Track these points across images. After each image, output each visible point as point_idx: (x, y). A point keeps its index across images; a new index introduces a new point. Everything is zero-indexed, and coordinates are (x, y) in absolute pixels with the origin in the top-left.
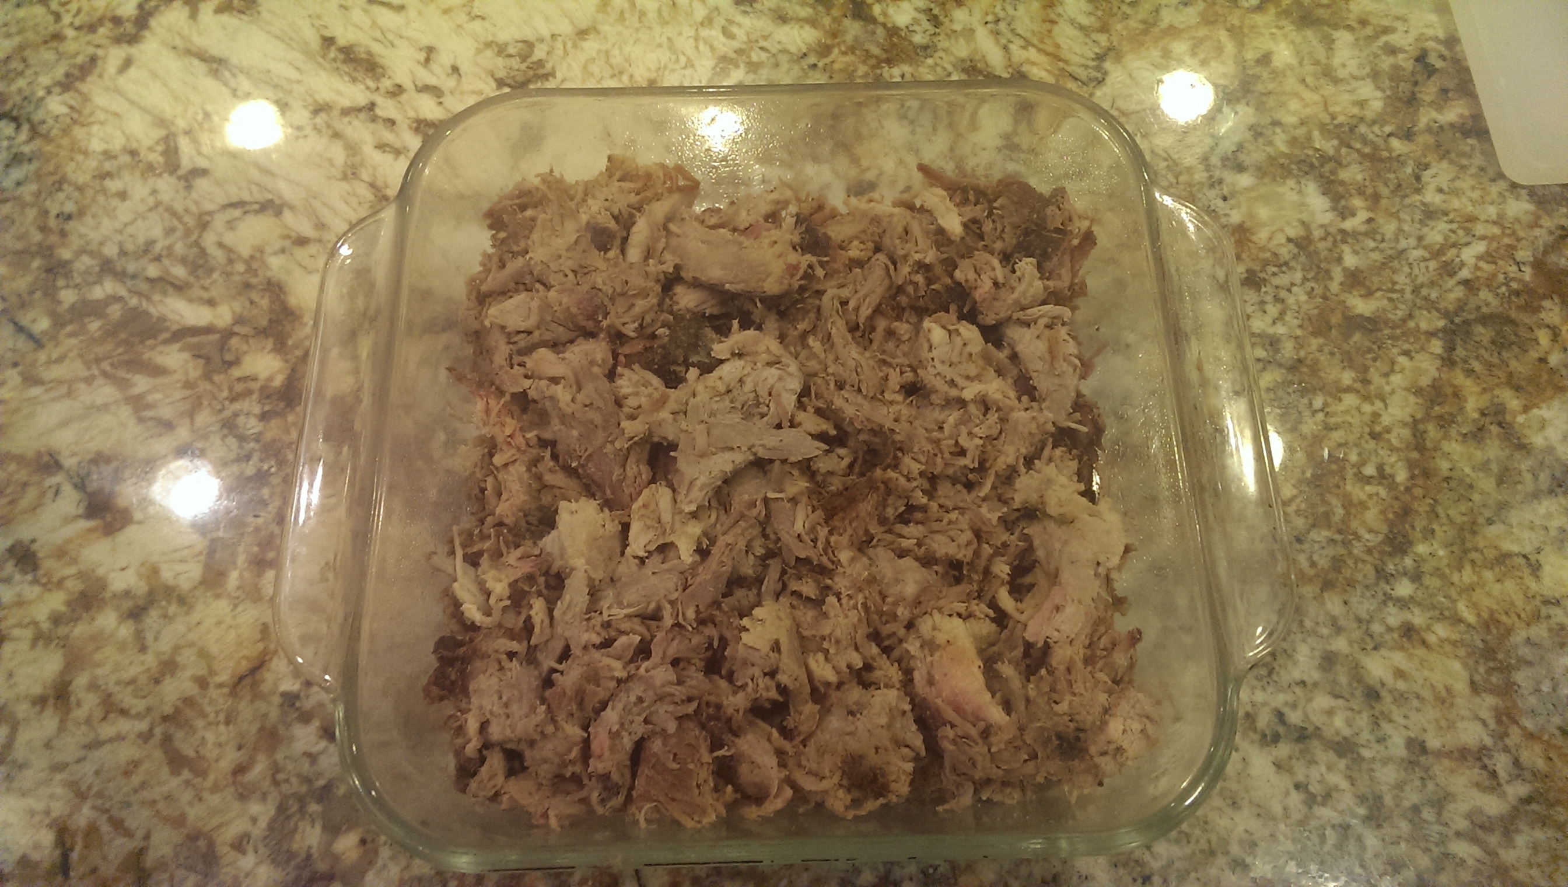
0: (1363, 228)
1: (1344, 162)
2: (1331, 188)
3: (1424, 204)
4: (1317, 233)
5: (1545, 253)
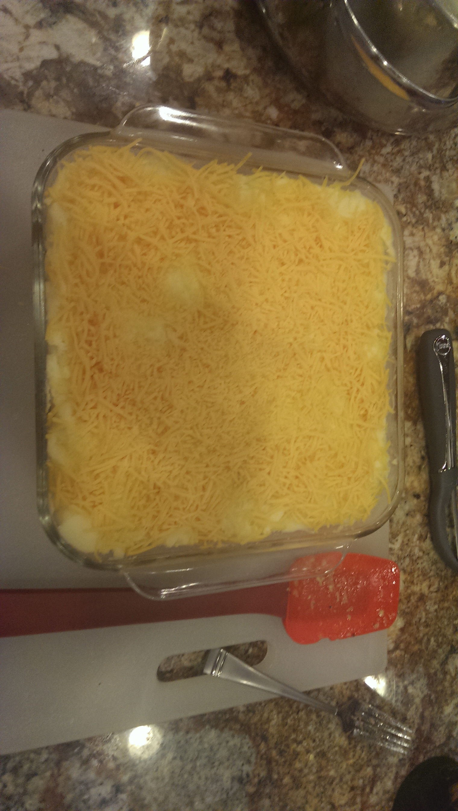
0: (423, 170)
1: (423, 205)
2: (430, 193)
3: (399, 177)
4: (438, 171)
5: (361, 142)
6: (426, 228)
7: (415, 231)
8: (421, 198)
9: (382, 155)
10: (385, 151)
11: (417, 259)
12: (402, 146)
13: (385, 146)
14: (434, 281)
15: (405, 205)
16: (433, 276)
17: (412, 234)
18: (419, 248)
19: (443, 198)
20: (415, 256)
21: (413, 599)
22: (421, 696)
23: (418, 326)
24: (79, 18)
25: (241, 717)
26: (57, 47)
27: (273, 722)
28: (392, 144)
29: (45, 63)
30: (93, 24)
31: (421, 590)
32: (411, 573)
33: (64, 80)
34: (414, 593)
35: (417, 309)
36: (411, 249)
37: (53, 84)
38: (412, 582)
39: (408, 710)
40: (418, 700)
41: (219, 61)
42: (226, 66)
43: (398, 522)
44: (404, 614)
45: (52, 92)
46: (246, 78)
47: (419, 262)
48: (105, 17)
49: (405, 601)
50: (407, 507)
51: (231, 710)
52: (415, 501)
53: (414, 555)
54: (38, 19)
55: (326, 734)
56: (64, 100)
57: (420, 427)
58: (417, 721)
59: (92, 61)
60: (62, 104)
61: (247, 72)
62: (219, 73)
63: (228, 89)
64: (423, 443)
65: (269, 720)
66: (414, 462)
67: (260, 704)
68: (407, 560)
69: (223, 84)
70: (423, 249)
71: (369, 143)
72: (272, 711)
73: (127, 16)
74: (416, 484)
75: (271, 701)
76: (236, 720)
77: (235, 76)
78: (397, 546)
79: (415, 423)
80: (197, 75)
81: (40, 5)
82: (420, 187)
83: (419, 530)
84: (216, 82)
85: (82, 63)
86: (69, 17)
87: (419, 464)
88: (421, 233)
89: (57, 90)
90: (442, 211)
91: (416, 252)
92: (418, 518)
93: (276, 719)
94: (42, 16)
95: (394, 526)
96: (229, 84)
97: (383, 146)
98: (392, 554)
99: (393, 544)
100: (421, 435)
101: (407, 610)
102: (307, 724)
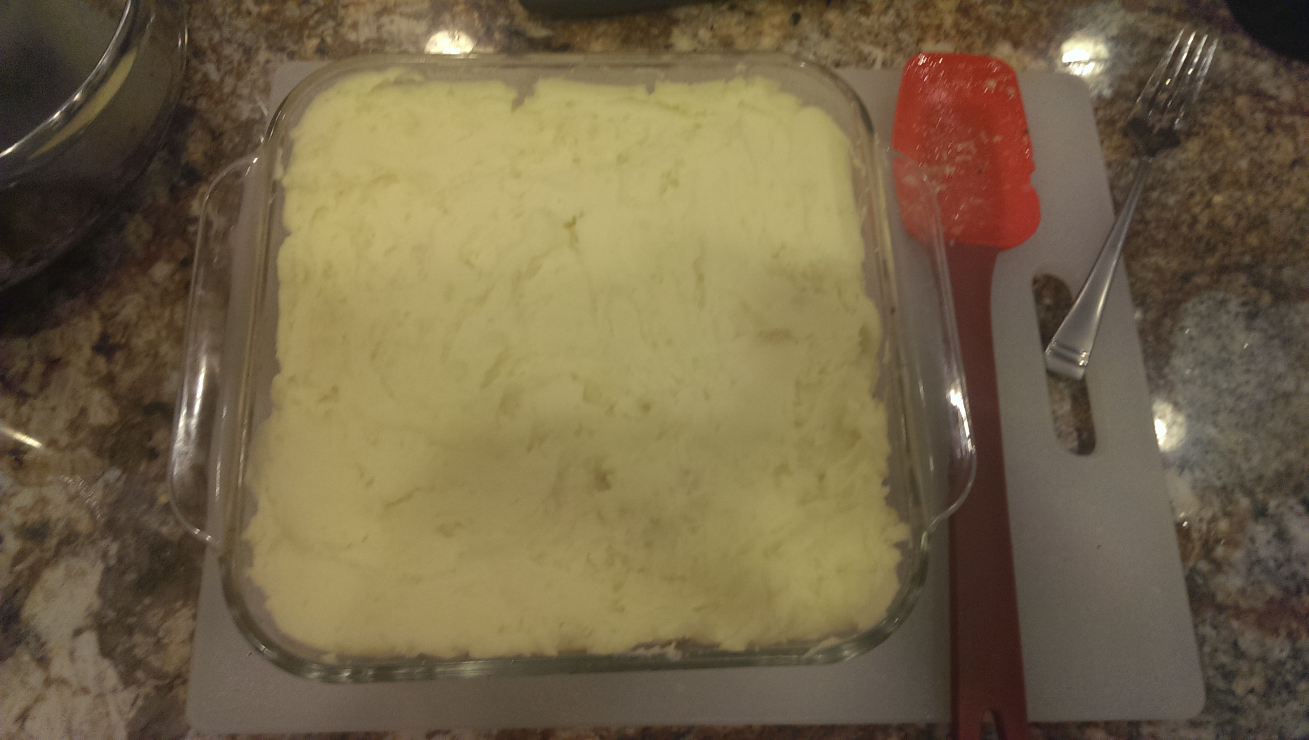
3: (258, 49)
7: (349, 21)
9: (222, 80)
10: (215, 76)
11: (396, 18)
12: (205, 44)
13: (205, 75)
15: (305, 39)
17: (355, 26)
20: (392, 22)
21: (966, 25)
23: (511, 16)
24: (26, 598)
25: (1152, 315)
26: (78, 632)
27: (1162, 263)
28: (202, 63)
29: (106, 651)
30: (35, 574)
31: (950, 12)
32: (924, 29)
33: (131, 620)
34: (956, 25)
36: (379, 28)
37: (138, 638)
38: (939, 27)
39: (1145, 36)
41: (82, 364)
42: (87, 351)
44: (990, 41)
45: (151, 640)
46: (106, 318)
47: (401, 14)
48: (19, 558)
49: (969, 40)
50: (815, 36)
51: (1142, 333)
52: (805, 21)
53: (893, 23)
54: (33, 665)
55: (1181, 174)
56: (164, 619)
57: (681, 13)
59: (94, 576)
60: (169, 623)
61: (95, 316)
62: (101, 363)
63: (126, 347)
64: (708, 7)
65: (1158, 270)
66: (739, 23)
67: (1132, 285)
68: (903, 35)
69: (119, 356)
71: (203, 104)
72: (1143, 266)
74: (777, 20)
75: (1128, 267)
76: (1157, 324)
77: (104, 337)
78: (879, 54)
79: (675, 22)
80: (107, 402)
81: (10, 661)
82: (273, 12)
83: (852, 15)
84: (117, 368)
85: (101, 591)
86: (26, 613)
87: (742, 16)
88: (352, 9)
89: (149, 632)
91: (385, 20)
92: (832, 16)
93: (1157, 259)
94: (26, 658)
95: (844, 58)
96: (118, 347)
97: (206, 79)
98: (892, 62)
99: (875, 60)
100: (694, 11)
101: (984, 36)
102: (1165, 207)
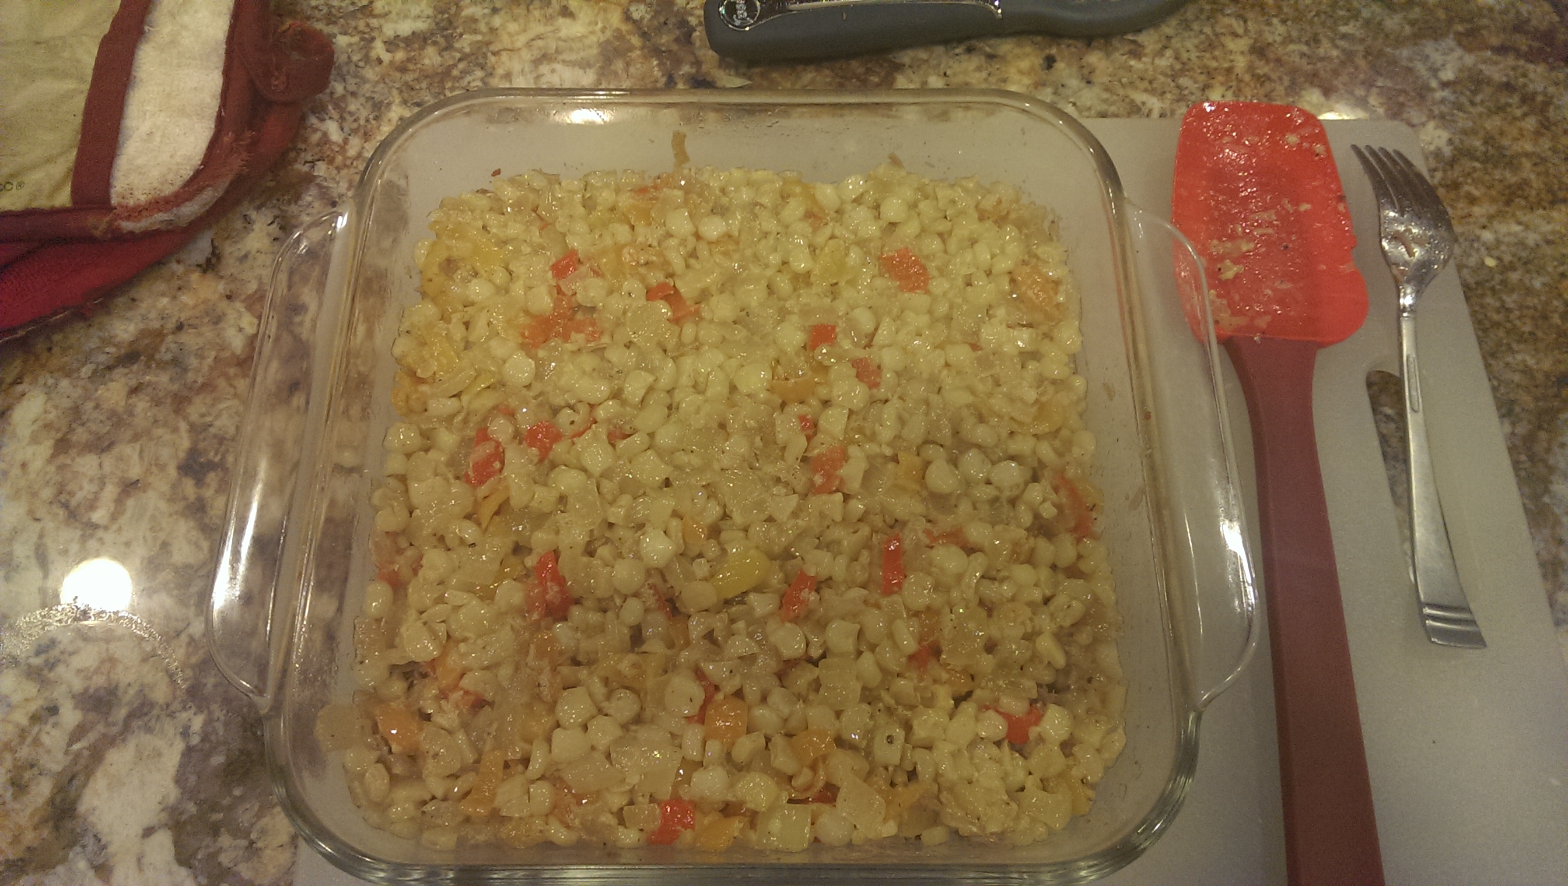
1: (444, 53)
2: (417, 40)
4: (374, 22)
5: (320, 186)
6: (494, 48)
7: (500, 69)
8: (431, 57)
10: (336, 136)
11: (558, 67)
13: (325, 134)
14: (603, 30)
16: (593, 33)
17: (507, 74)
18: (537, 62)
19: (430, 12)
20: (553, 71)
21: (1263, 69)
22: (1459, 52)
23: (697, 63)
24: (85, 785)
26: (148, 832)
28: (322, 120)
29: (184, 858)
30: (97, 755)
31: (1242, 53)
32: (1210, 73)
33: (218, 816)
34: (1251, 68)
35: (661, 64)
37: (225, 840)
38: (1229, 71)
39: (1489, 82)
40: (1469, 60)
41: (165, 488)
42: (172, 471)
43: (1105, 101)
44: (1294, 88)
47: (564, 61)
48: (79, 732)
49: (1268, 86)
50: (1074, 83)
52: (1060, 65)
53: (1172, 67)
54: (91, 873)
56: (259, 816)
57: (906, 57)
58: (1511, 60)
59: (172, 758)
60: (265, 821)
61: (183, 426)
62: (189, 487)
63: (219, 466)
64: (940, 50)
65: (1527, 371)
66: (979, 69)
67: (1495, 389)
68: (1183, 81)
69: (212, 478)
70: (537, 53)
72: (1507, 364)
73: (78, 685)
74: (1025, 64)
75: (1488, 366)
76: (1530, 439)
77: (193, 453)
78: (1155, 104)
79: (899, 67)
80: (195, 534)
81: (60, 869)
82: (409, 60)
83: (1119, 57)
84: (208, 493)
85: (180, 780)
86: (82, 808)
87: (983, 58)
88: (504, 56)
89: (238, 832)
90: (457, 14)
91: (544, 69)
92: (1094, 58)
93: (1524, 357)
94: (82, 865)
95: (1113, 109)
96: (211, 466)
98: (1173, 113)
99: (1150, 111)
100: (923, 55)
101: (1286, 80)
